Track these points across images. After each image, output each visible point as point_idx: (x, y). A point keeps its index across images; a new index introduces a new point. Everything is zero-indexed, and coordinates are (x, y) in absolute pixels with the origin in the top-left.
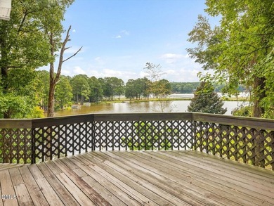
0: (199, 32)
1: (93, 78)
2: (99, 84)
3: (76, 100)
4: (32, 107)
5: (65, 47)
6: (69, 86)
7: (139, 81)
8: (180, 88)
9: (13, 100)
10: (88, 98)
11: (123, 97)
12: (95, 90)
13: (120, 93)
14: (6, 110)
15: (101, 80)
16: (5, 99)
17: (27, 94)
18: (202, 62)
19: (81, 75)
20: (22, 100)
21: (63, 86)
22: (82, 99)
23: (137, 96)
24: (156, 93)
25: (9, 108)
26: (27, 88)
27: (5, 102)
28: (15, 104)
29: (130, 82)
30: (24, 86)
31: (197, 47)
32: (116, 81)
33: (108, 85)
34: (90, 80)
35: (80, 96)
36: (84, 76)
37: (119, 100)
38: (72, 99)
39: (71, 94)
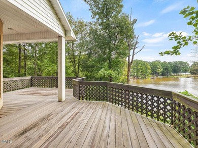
1: (165, 62)
2: (169, 65)
3: (153, 74)
6: (149, 67)
10: (161, 74)
11: (188, 74)
12: (165, 69)
15: (170, 63)
19: (156, 61)
21: (146, 67)
22: (157, 74)
32: (182, 63)
33: (175, 66)
34: (162, 63)
35: (156, 72)
36: (159, 62)
37: (184, 76)
38: (151, 74)
39: (150, 71)
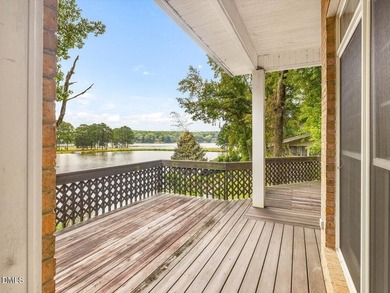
0: (189, 83)
7: (94, 127)
8: (141, 137)
13: (68, 140)
18: (191, 113)
23: (91, 145)
24: (115, 143)
29: (84, 127)
31: (188, 97)
37: (67, 150)
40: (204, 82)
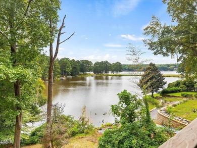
1: (73, 60)
2: (77, 64)
3: (62, 74)
4: (36, 79)
5: (61, 32)
6: (57, 65)
7: (102, 63)
8: (127, 68)
9: (21, 73)
10: (70, 73)
11: (92, 73)
12: (74, 68)
13: (90, 70)
14: (15, 81)
15: (78, 62)
16: (14, 71)
17: (32, 67)
18: (153, 49)
19: (65, 58)
20: (28, 73)
22: (66, 74)
23: (101, 72)
25: (17, 79)
26: (32, 63)
27: (13, 74)
28: (22, 76)
29: (97, 63)
30: (30, 61)
31: (150, 39)
32: (88, 62)
33: (82, 65)
34: (71, 61)
35: (65, 71)
36: (68, 59)
37: (90, 75)
38: (60, 74)
39: (59, 70)
40: (162, 26)
